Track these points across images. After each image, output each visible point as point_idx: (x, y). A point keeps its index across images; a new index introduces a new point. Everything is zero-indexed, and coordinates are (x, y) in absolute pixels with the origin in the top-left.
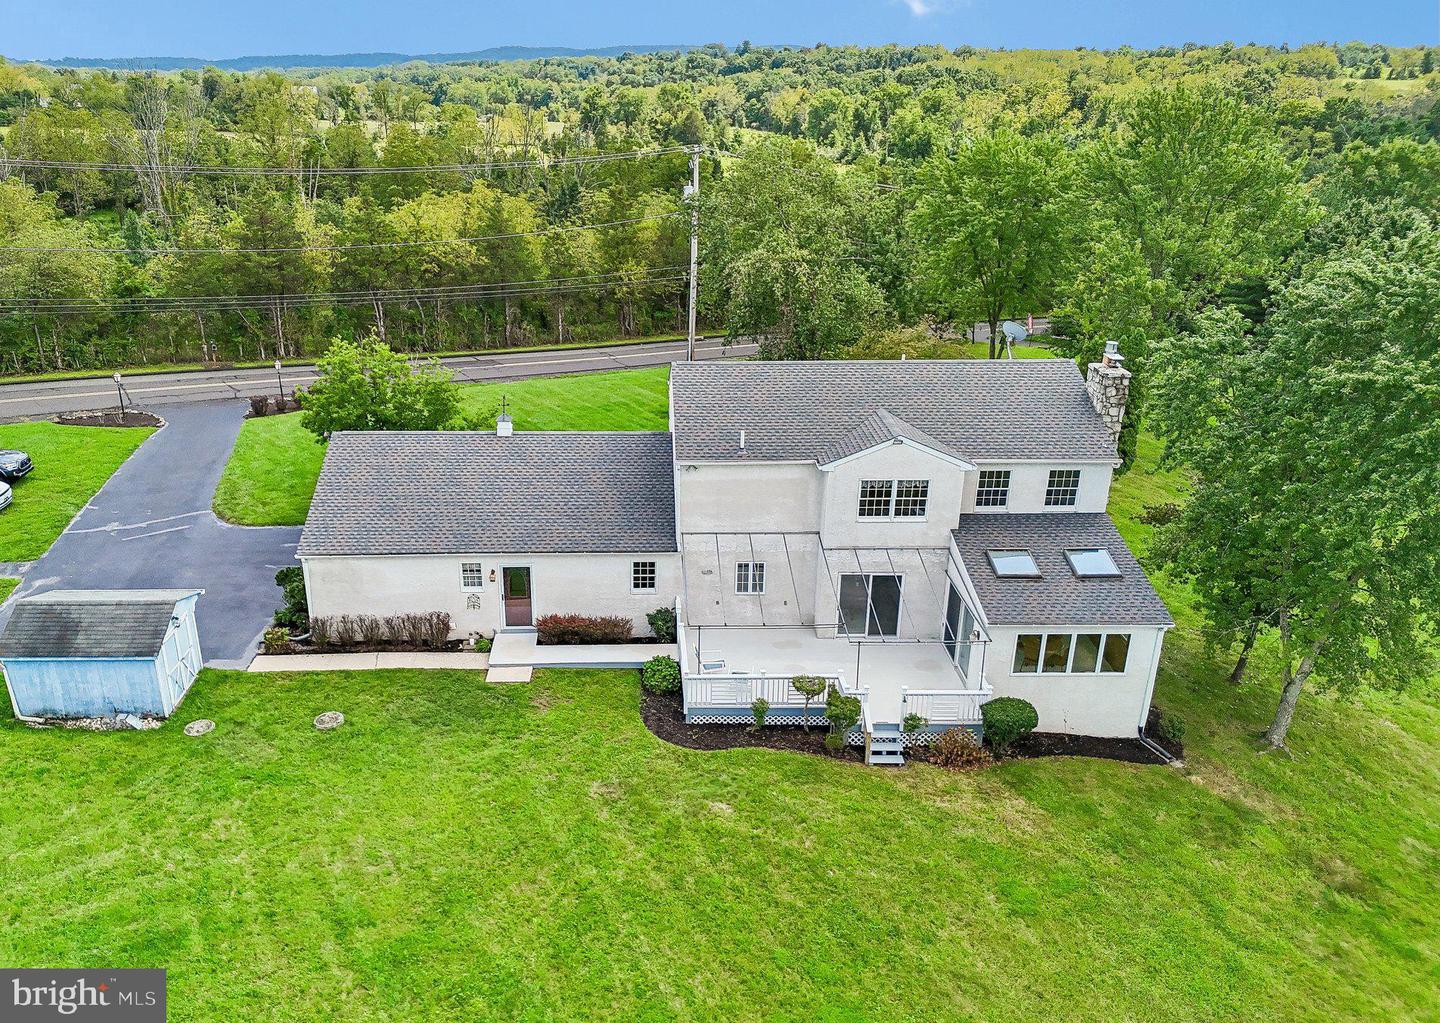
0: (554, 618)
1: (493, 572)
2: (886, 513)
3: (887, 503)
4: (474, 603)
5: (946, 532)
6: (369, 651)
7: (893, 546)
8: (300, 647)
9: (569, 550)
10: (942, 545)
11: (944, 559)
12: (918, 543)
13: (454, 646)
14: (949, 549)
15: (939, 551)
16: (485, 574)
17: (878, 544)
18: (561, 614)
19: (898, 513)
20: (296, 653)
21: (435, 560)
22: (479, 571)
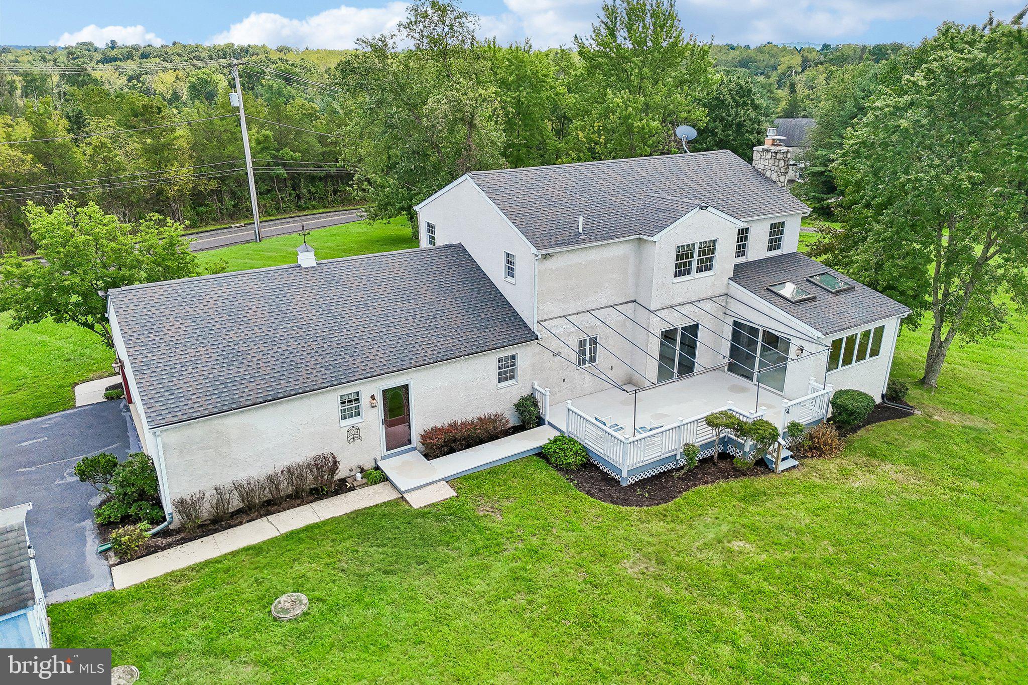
0: (435, 430)
1: (373, 397)
2: (690, 272)
3: (690, 263)
4: (354, 435)
5: (727, 280)
6: (253, 520)
7: (694, 299)
8: (161, 541)
9: (447, 357)
10: (723, 292)
11: (724, 303)
12: (709, 294)
13: (342, 487)
14: (727, 294)
15: (721, 297)
16: (365, 400)
17: (685, 300)
18: (439, 426)
19: (697, 271)
20: (163, 549)
21: (312, 399)
22: (358, 399)
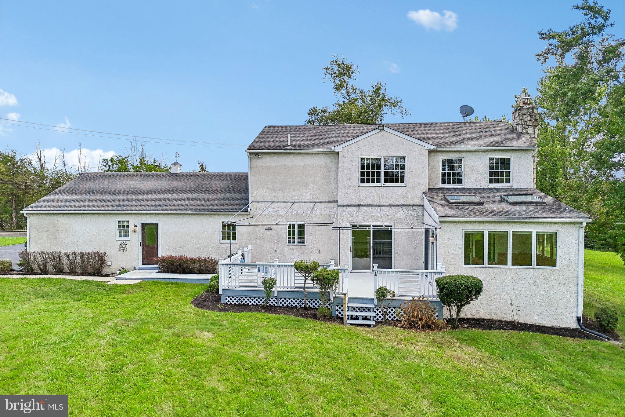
0: (169, 257)
1: (135, 226)
2: (379, 181)
3: (379, 174)
4: (123, 248)
5: (419, 194)
7: (384, 204)
10: (418, 203)
11: (420, 214)
12: (401, 202)
13: (107, 275)
14: (423, 206)
15: (416, 208)
16: (131, 228)
17: (374, 203)
19: (386, 181)
22: (128, 226)
